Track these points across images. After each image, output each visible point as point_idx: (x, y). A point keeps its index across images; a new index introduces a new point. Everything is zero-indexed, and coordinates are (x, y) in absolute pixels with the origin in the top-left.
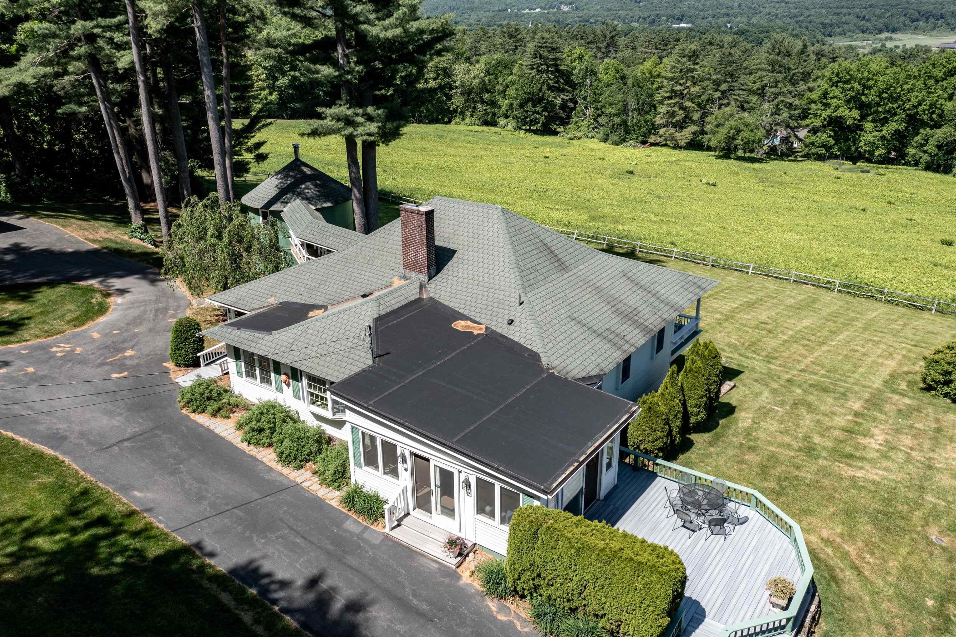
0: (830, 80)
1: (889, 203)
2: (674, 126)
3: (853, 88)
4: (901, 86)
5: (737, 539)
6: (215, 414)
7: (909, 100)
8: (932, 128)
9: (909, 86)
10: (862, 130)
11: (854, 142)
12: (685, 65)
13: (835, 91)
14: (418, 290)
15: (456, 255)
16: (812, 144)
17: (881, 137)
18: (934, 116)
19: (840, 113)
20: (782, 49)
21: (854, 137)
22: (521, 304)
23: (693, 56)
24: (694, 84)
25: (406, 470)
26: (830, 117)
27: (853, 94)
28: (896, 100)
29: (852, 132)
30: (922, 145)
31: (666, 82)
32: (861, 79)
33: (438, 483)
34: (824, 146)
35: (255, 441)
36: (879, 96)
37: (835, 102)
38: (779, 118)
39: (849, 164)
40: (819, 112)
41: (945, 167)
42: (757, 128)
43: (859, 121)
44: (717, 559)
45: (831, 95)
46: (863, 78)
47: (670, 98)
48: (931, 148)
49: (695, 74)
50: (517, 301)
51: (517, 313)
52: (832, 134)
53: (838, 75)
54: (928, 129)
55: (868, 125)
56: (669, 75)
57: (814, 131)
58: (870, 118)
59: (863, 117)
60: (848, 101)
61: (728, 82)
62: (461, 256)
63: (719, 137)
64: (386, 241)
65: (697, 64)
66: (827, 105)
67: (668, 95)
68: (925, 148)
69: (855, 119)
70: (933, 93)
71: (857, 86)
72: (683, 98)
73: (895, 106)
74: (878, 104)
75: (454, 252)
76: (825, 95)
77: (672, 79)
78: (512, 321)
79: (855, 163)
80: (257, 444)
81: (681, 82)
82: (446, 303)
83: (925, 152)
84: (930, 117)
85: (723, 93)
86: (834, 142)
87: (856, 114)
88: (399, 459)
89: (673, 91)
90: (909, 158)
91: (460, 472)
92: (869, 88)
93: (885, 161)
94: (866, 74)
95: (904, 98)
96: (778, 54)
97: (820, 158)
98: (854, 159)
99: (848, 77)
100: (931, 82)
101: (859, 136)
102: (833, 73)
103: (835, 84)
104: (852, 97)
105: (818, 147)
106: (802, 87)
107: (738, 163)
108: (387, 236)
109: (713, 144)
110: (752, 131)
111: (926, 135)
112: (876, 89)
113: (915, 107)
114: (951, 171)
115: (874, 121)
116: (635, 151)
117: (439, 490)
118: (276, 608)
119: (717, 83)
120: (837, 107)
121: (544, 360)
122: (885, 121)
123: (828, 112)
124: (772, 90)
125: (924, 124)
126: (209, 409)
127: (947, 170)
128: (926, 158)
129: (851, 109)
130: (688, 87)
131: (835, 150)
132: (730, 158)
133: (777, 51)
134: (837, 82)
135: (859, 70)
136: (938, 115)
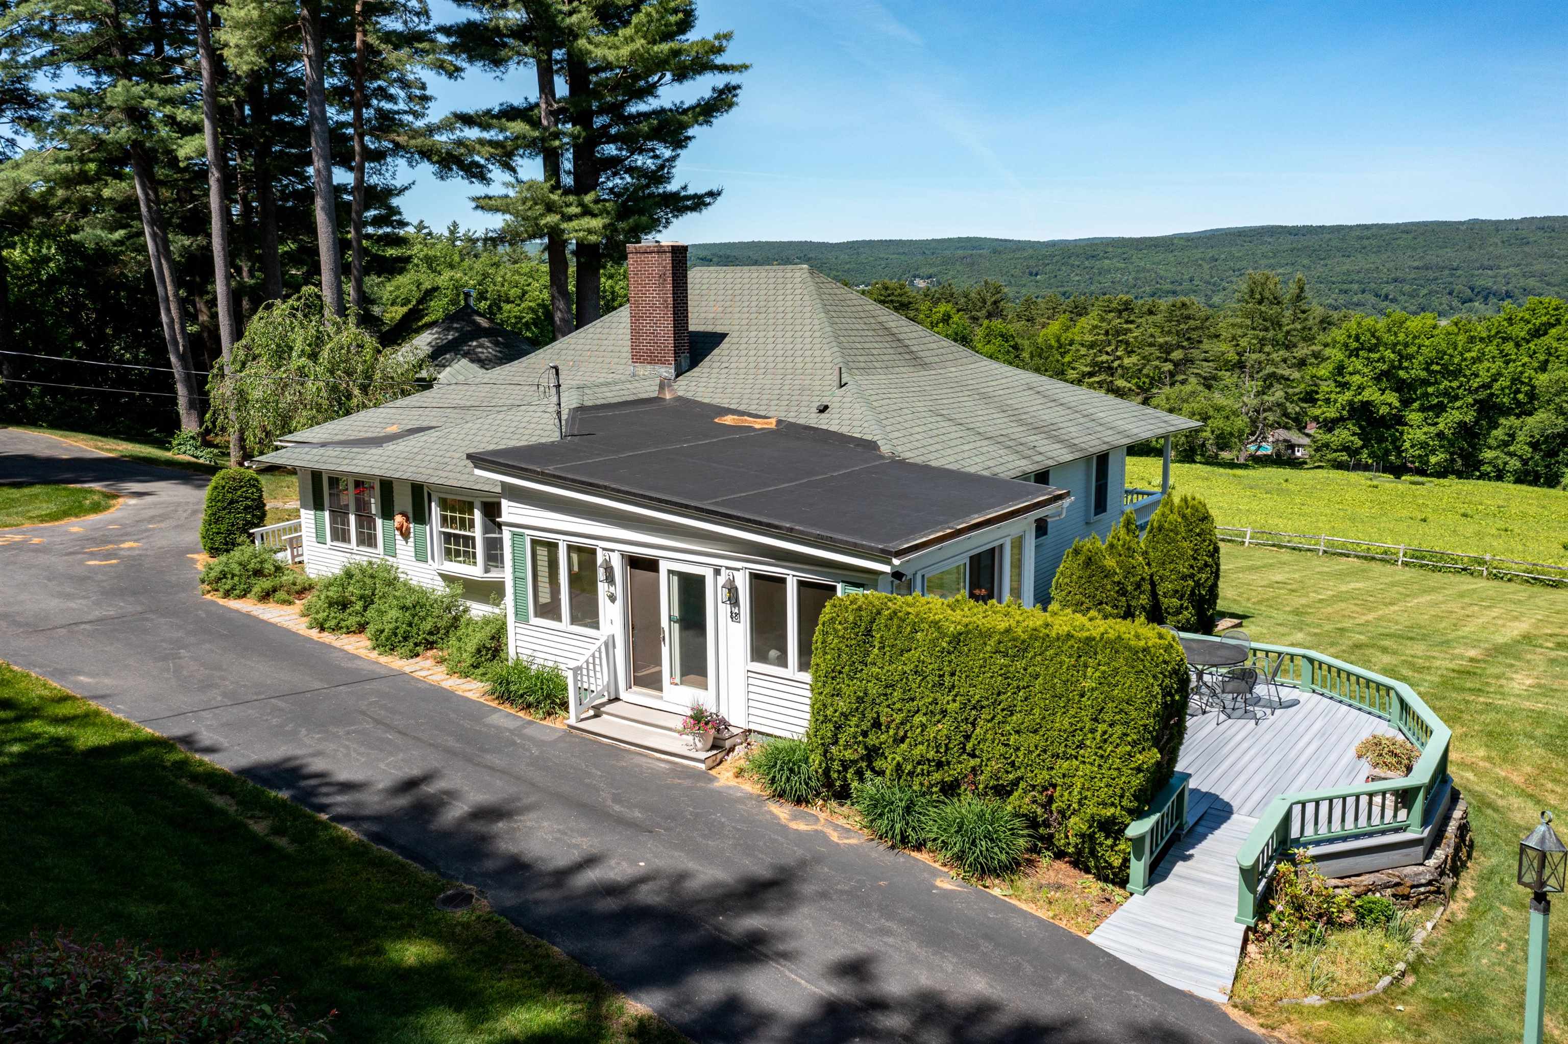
0: (1346, 345)
1: (1465, 515)
3: (1384, 358)
4: (1462, 354)
5: (1280, 724)
6: (266, 596)
7: (1477, 376)
8: (1519, 415)
9: (1474, 354)
10: (1405, 424)
11: (1393, 442)
12: (1113, 323)
13: (1356, 364)
14: (657, 388)
15: (727, 340)
16: (1328, 445)
17: (1438, 435)
18: (1521, 396)
19: (1366, 395)
20: (1267, 294)
21: (1393, 435)
22: (841, 386)
23: (1126, 309)
24: (1130, 353)
25: (612, 598)
26: (1351, 403)
27: (1385, 367)
28: (1456, 374)
29: (1388, 428)
30: (1506, 444)
31: (1083, 351)
32: (1395, 345)
33: (676, 613)
34: (1345, 448)
35: (333, 623)
36: (1427, 369)
37: (1356, 379)
38: (1269, 399)
39: (1389, 478)
40: (1333, 396)
41: (1546, 479)
42: (1235, 413)
43: (1399, 410)
44: (1245, 745)
45: (1351, 369)
46: (1398, 343)
47: (1091, 374)
48: (1521, 447)
49: (1130, 337)
50: (837, 383)
51: (834, 397)
52: (1358, 431)
53: (1357, 339)
54: (1512, 418)
55: (1414, 417)
56: (1089, 338)
57: (1329, 425)
58: (1416, 405)
59: (1406, 403)
60: (1378, 379)
61: (1183, 347)
62: (735, 340)
64: (604, 337)
65: (1132, 322)
66: (1345, 386)
67: (1088, 369)
68: (1512, 448)
69: (1391, 406)
70: (1514, 361)
71: (1389, 354)
72: (1112, 375)
73: (1455, 384)
74: (1427, 383)
75: (723, 336)
76: (1340, 369)
77: (1092, 346)
78: (826, 407)
79: (1397, 477)
80: (337, 628)
81: (1109, 349)
82: (706, 401)
83: (1512, 454)
84: (1515, 398)
85: (1176, 365)
86: (1360, 443)
87: (1392, 398)
88: (601, 574)
89: (1094, 364)
90: (1486, 468)
91: (717, 572)
92: (1410, 357)
93: (1448, 472)
94: (1401, 337)
95: (1468, 373)
96: (1260, 302)
97: (1344, 467)
98: (1398, 471)
99: (1374, 341)
100: (1509, 347)
101: (1402, 433)
102: (1349, 337)
103: (1354, 353)
104: (1384, 373)
105: (1335, 451)
106: (1304, 352)
107: (1208, 469)
108: (606, 331)
110: (1228, 419)
111: (1511, 428)
112: (1421, 358)
113: (1485, 386)
114: (1558, 483)
115: (1422, 409)
117: (676, 627)
118: (324, 817)
119: (1167, 349)
120: (1361, 388)
121: (885, 449)
122: (1440, 409)
123: (1348, 395)
124: (1254, 356)
125: (1505, 412)
126: (256, 589)
127: (1552, 481)
128: (1514, 464)
129: (1383, 391)
130: (1119, 358)
131: (1364, 456)
132: (1194, 462)
133: (1258, 296)
134: (1357, 349)
135: (1389, 331)
136: (1526, 394)
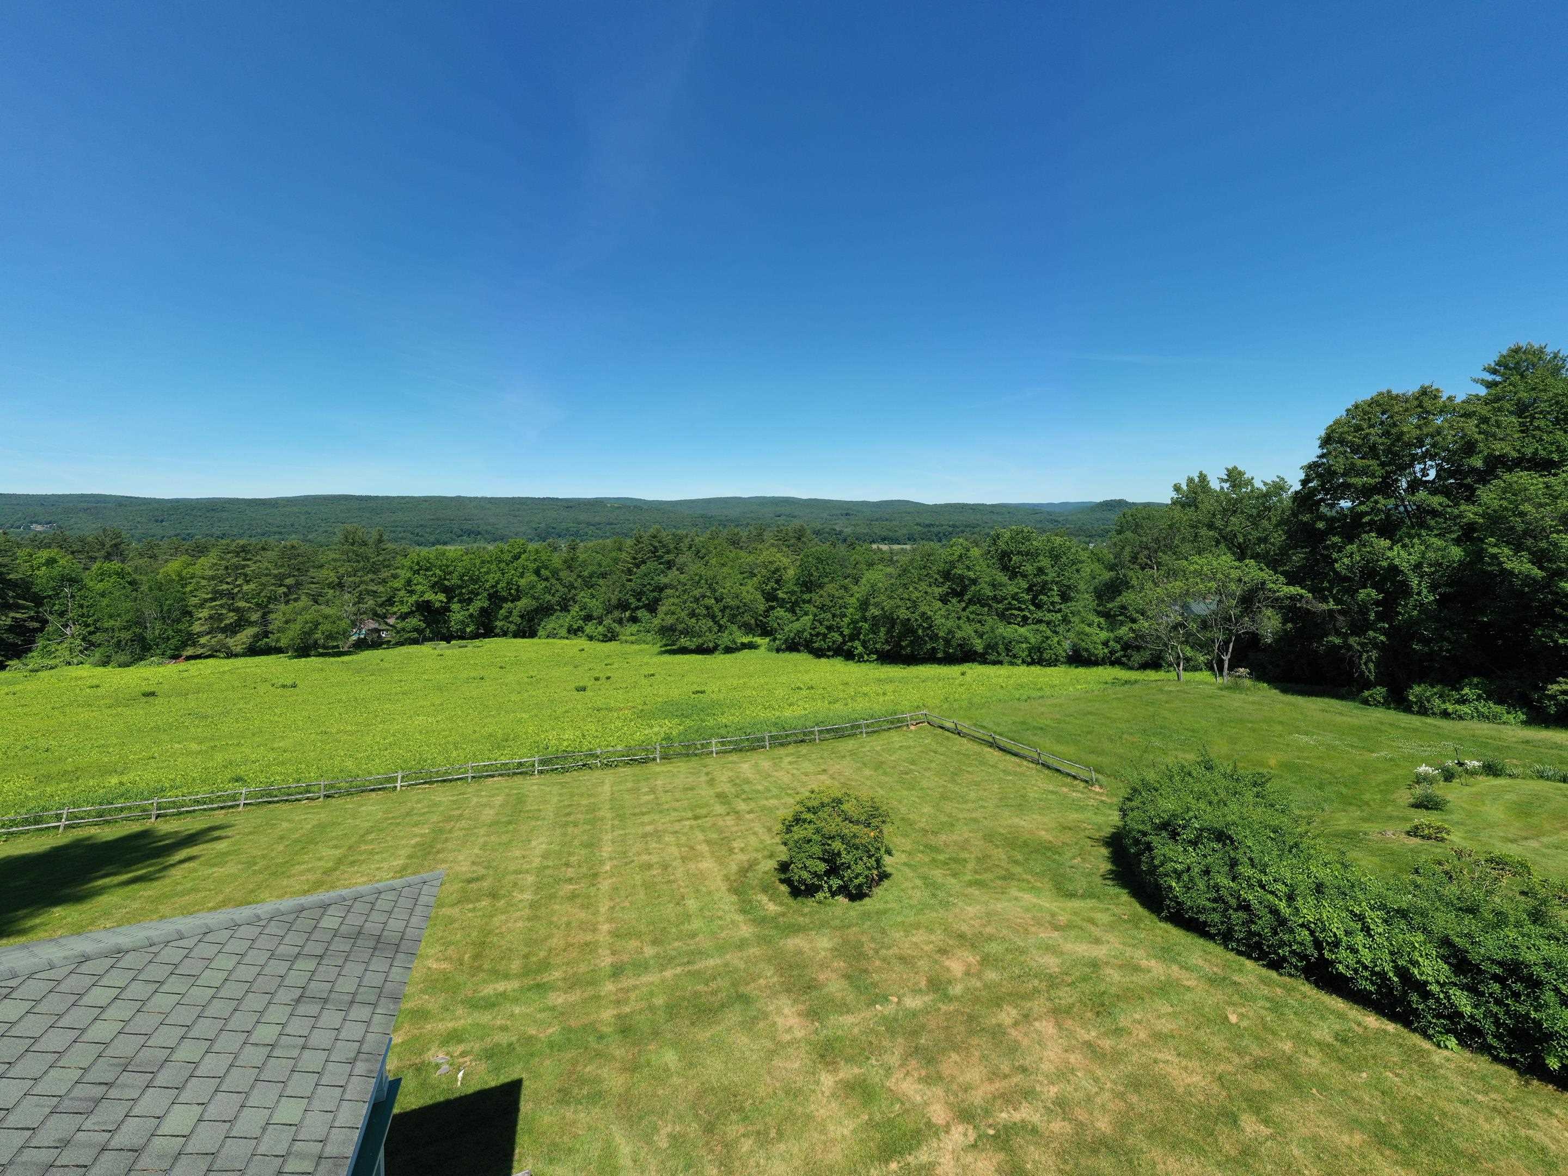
0: (411, 568)
1: (501, 668)
2: (224, 630)
3: (435, 574)
4: (479, 570)
7: (488, 581)
8: (512, 601)
10: (450, 611)
11: (444, 622)
12: (232, 561)
13: (418, 579)
16: (403, 629)
17: (470, 616)
18: (512, 591)
19: (426, 598)
20: (357, 539)
21: (444, 619)
23: (243, 551)
24: (248, 582)
26: (417, 602)
27: (436, 580)
28: (476, 582)
29: (440, 614)
30: (507, 617)
31: (204, 583)
32: (441, 566)
34: (416, 630)
36: (461, 579)
37: (419, 588)
38: (363, 607)
39: (443, 644)
40: (405, 599)
42: (339, 619)
43: (446, 603)
45: (415, 582)
46: (443, 565)
47: (213, 600)
48: (515, 618)
52: (423, 619)
53: (418, 563)
54: (509, 603)
55: (455, 606)
56: (209, 573)
57: (403, 617)
58: (456, 600)
59: (450, 599)
60: (433, 587)
61: (294, 576)
63: (291, 634)
65: (249, 559)
66: (412, 592)
67: (210, 596)
68: (510, 620)
69: (442, 602)
70: (507, 573)
71: (438, 572)
72: (232, 598)
73: (477, 587)
74: (461, 587)
76: (409, 582)
77: (213, 578)
79: (449, 642)
81: (229, 580)
83: (511, 622)
84: (509, 593)
85: (289, 587)
86: (424, 625)
87: (442, 597)
89: (216, 592)
90: (497, 631)
92: (451, 573)
93: (475, 636)
94: (445, 562)
95: (483, 580)
96: (353, 544)
97: (415, 642)
98: (448, 639)
99: (428, 565)
100: (502, 565)
101: (449, 617)
102: (413, 562)
103: (417, 572)
104: (436, 583)
105: (410, 632)
106: (385, 574)
107: (321, 659)
109: (283, 643)
110: (334, 623)
111: (509, 608)
112: (456, 573)
113: (493, 587)
115: (460, 601)
116: (161, 669)
119: (280, 579)
120: (423, 593)
122: (470, 601)
123: (415, 598)
124: (351, 579)
125: (505, 600)
127: (533, 635)
128: (513, 628)
129: (436, 594)
130: (239, 586)
131: (428, 633)
132: (309, 656)
133: (350, 541)
134: (418, 570)
135: (437, 558)
136: (515, 590)
